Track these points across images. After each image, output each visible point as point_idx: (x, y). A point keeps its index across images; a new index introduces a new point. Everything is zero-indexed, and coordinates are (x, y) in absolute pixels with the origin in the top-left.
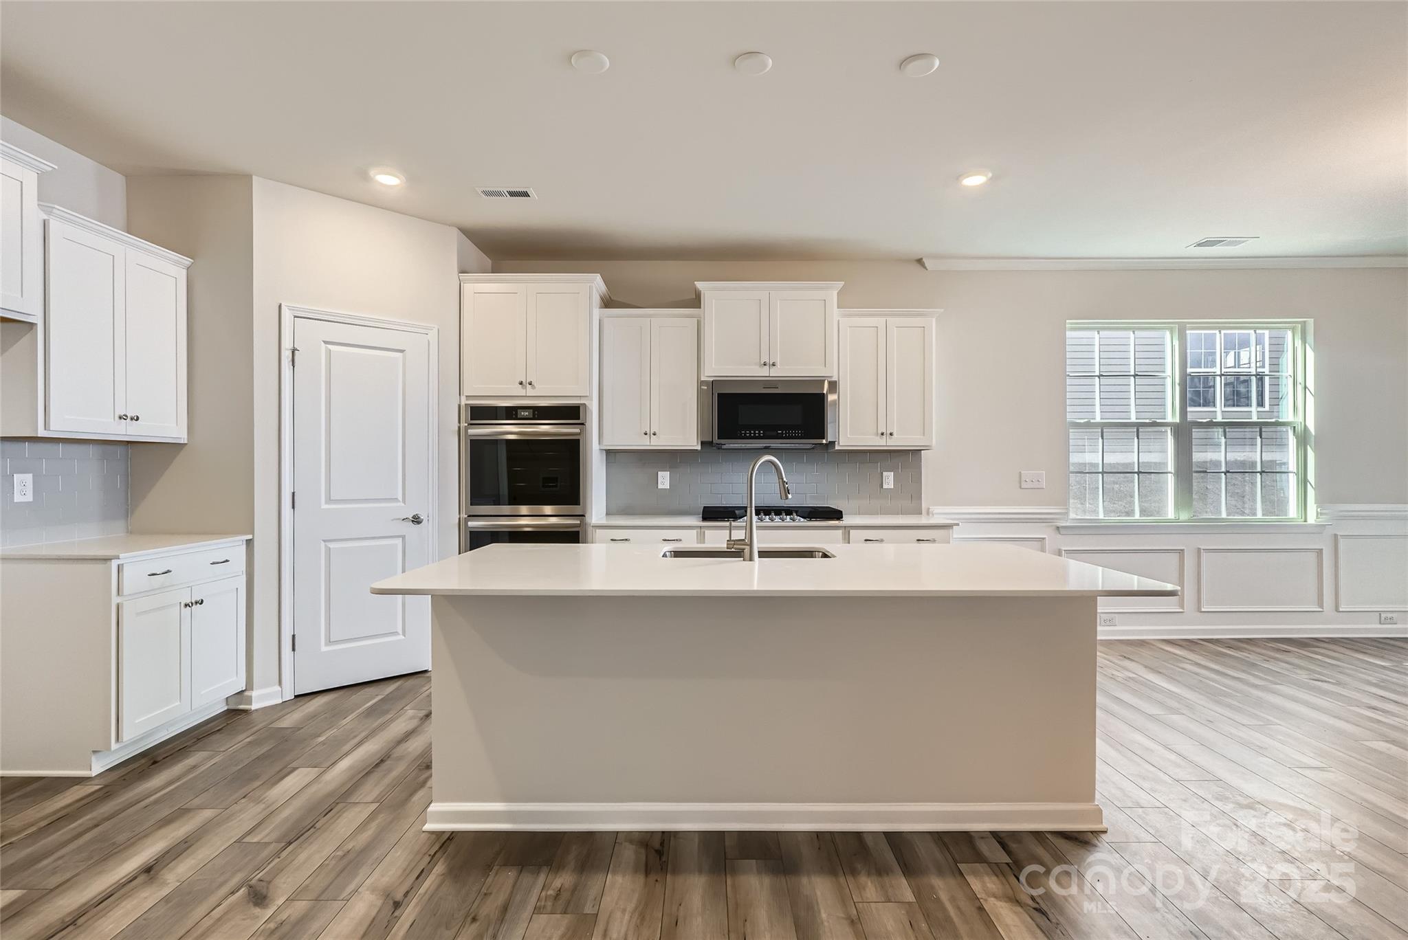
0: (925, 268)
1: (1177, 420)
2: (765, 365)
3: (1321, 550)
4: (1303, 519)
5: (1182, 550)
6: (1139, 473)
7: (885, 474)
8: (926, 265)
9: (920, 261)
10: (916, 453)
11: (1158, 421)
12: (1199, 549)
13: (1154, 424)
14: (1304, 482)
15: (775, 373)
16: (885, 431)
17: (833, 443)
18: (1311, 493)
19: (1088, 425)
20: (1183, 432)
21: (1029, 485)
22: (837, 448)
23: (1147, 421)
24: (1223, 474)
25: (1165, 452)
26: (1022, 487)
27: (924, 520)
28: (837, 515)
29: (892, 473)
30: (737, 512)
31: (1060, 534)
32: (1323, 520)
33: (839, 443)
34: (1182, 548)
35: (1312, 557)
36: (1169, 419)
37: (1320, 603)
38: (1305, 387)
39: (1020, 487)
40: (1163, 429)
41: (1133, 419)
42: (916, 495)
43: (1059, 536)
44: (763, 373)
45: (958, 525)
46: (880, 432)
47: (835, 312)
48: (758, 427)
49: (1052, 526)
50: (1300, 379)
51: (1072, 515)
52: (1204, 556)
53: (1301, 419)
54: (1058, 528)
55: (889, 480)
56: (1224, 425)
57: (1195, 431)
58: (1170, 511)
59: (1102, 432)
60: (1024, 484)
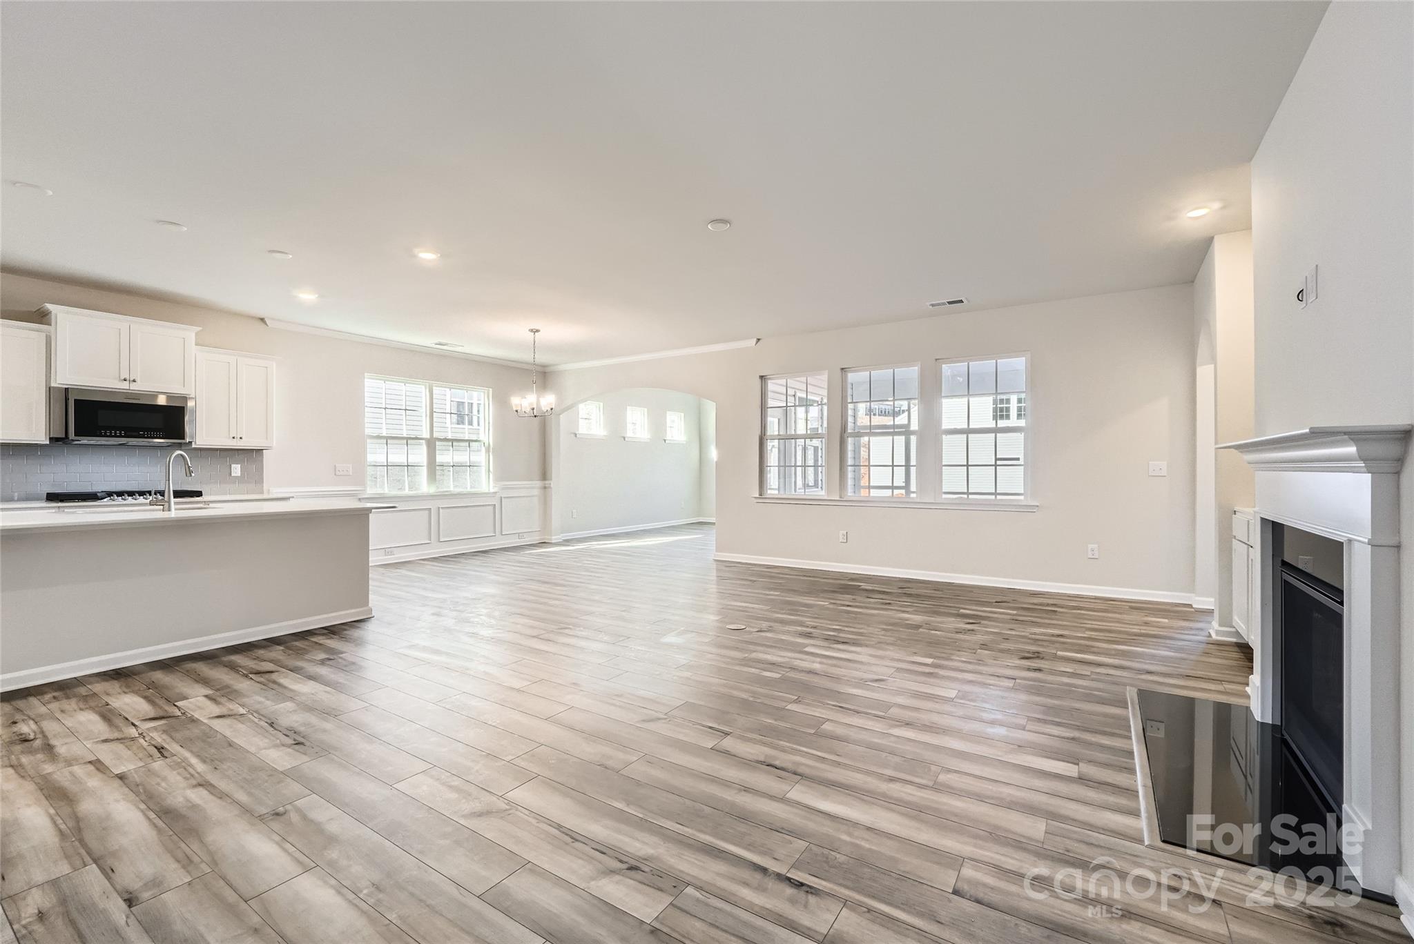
0: (266, 324)
1: (428, 437)
2: (125, 380)
3: (495, 505)
4: (488, 490)
6: (408, 466)
7: (233, 466)
8: (268, 323)
9: (262, 320)
10: (259, 451)
11: (418, 437)
12: (439, 508)
13: (416, 438)
14: (489, 470)
15: (134, 387)
16: (235, 436)
17: (190, 443)
18: (491, 476)
19: (379, 437)
20: (431, 444)
21: (342, 473)
22: (194, 446)
23: (412, 436)
24: (451, 467)
25: (419, 455)
27: (265, 496)
28: (199, 494)
29: (239, 466)
30: (98, 494)
31: (361, 502)
32: (496, 490)
33: (195, 443)
34: (430, 508)
35: (491, 508)
36: (425, 436)
37: (495, 532)
38: (489, 423)
39: (335, 474)
40: (421, 441)
41: (405, 435)
42: (260, 480)
44: (125, 385)
45: (293, 497)
46: (232, 436)
47: (192, 349)
48: (121, 429)
49: (357, 498)
50: (487, 419)
51: (368, 492)
52: (441, 510)
53: (486, 438)
54: (360, 499)
55: (236, 470)
56: (453, 441)
57: (437, 443)
58: (425, 487)
59: (387, 442)
60: (338, 473)
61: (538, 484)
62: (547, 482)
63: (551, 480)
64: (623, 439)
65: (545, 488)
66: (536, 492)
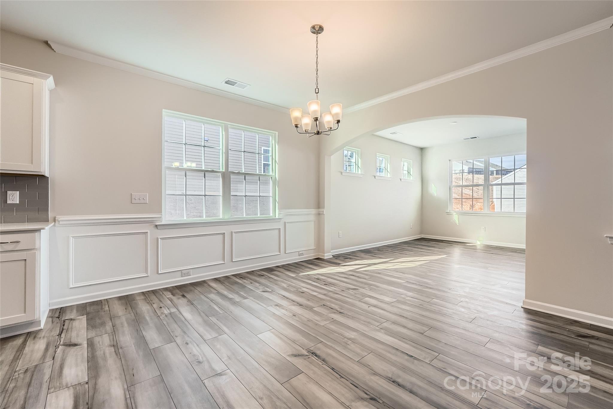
1: (224, 170)
3: (280, 229)
4: (274, 216)
5: (224, 233)
6: (205, 196)
7: (9, 192)
8: (52, 47)
9: (47, 43)
11: (215, 170)
12: (232, 232)
13: (213, 171)
14: (275, 200)
18: (277, 205)
20: (226, 177)
21: (138, 201)
23: (210, 170)
24: (244, 197)
26: (132, 203)
29: (18, 193)
31: (157, 229)
32: (281, 216)
34: (224, 232)
35: (277, 231)
36: (221, 170)
37: (280, 252)
38: (276, 161)
40: (217, 174)
41: (203, 169)
42: (43, 208)
43: (157, 230)
45: (43, 229)
49: (153, 225)
50: (274, 157)
51: (166, 219)
52: (234, 234)
53: (274, 174)
54: (156, 226)
55: (14, 197)
56: (245, 174)
57: (232, 176)
58: (221, 214)
59: (186, 174)
60: (134, 201)
61: (313, 211)
62: (321, 210)
63: (324, 208)
64: (374, 177)
65: (319, 214)
66: (312, 218)
